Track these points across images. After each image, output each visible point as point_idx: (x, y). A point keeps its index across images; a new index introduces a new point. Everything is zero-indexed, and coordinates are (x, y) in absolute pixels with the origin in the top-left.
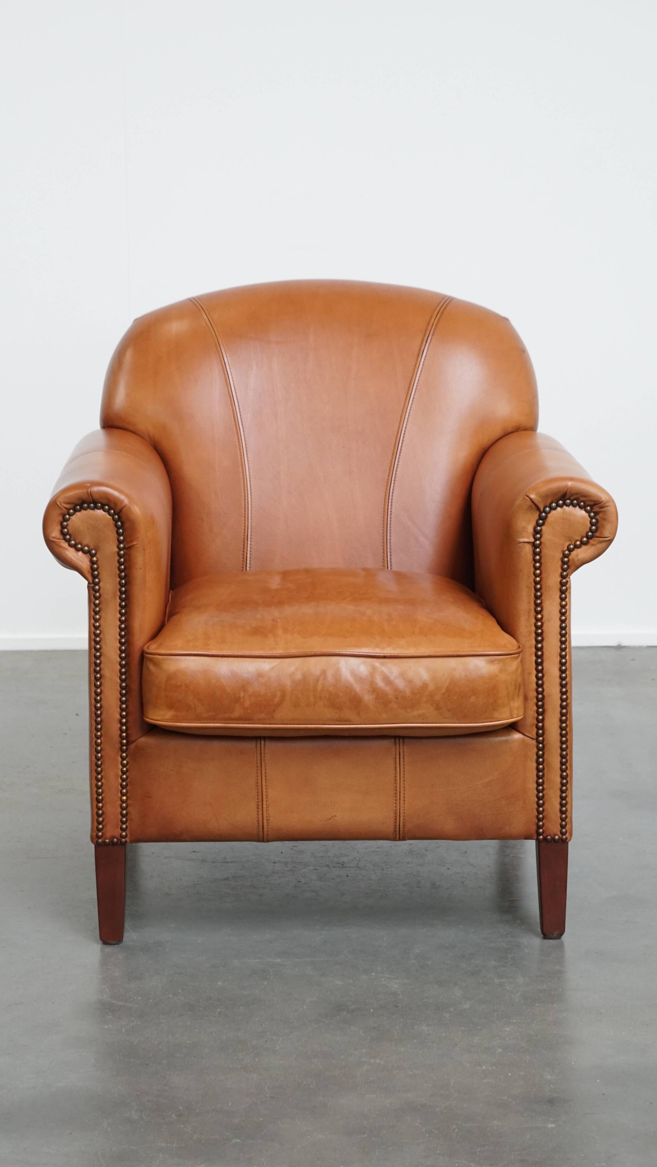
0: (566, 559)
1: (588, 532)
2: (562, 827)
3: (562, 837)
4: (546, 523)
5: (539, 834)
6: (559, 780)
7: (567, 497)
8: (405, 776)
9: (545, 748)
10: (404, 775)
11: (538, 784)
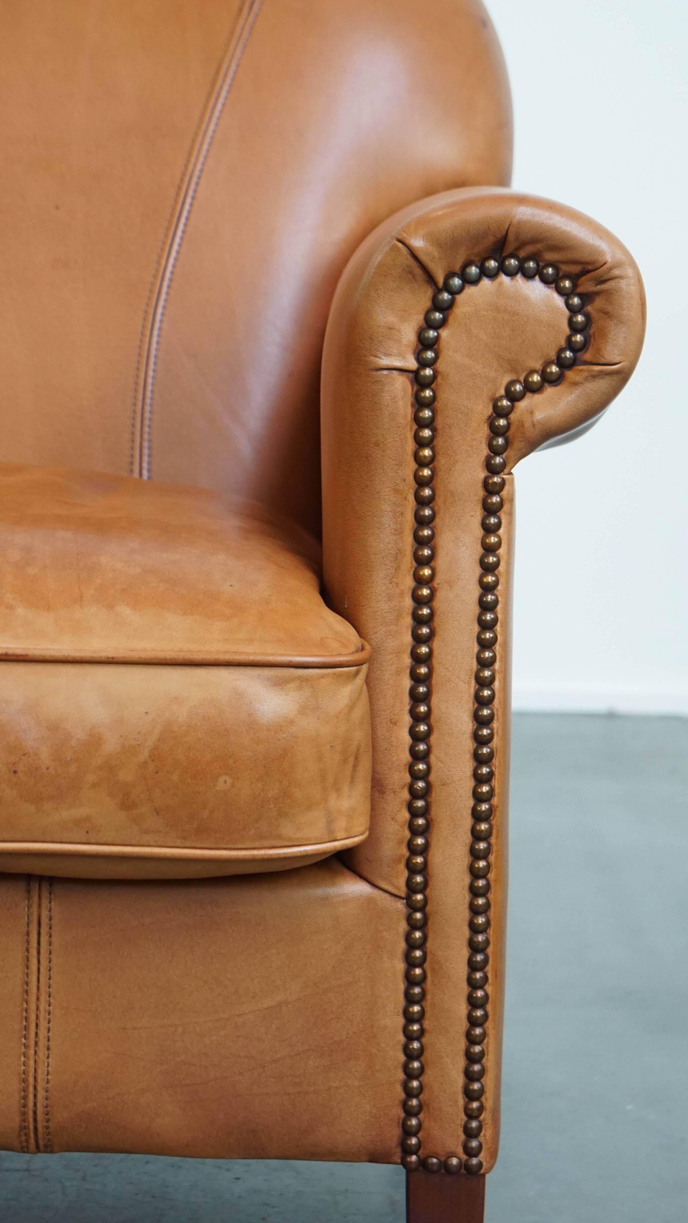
0: (502, 422)
1: (561, 350)
2: (470, 1134)
3: (467, 1161)
4: (451, 319)
5: (407, 1151)
6: (463, 1009)
7: (509, 248)
8: (51, 982)
9: (430, 923)
10: (50, 979)
11: (409, 1019)
